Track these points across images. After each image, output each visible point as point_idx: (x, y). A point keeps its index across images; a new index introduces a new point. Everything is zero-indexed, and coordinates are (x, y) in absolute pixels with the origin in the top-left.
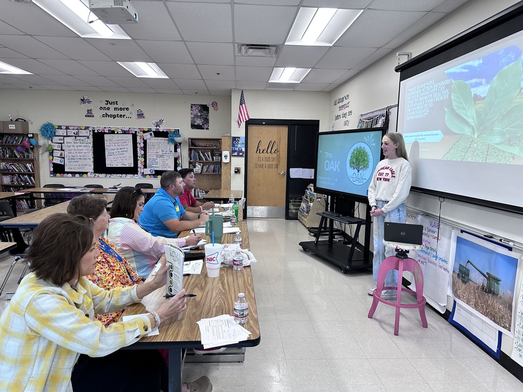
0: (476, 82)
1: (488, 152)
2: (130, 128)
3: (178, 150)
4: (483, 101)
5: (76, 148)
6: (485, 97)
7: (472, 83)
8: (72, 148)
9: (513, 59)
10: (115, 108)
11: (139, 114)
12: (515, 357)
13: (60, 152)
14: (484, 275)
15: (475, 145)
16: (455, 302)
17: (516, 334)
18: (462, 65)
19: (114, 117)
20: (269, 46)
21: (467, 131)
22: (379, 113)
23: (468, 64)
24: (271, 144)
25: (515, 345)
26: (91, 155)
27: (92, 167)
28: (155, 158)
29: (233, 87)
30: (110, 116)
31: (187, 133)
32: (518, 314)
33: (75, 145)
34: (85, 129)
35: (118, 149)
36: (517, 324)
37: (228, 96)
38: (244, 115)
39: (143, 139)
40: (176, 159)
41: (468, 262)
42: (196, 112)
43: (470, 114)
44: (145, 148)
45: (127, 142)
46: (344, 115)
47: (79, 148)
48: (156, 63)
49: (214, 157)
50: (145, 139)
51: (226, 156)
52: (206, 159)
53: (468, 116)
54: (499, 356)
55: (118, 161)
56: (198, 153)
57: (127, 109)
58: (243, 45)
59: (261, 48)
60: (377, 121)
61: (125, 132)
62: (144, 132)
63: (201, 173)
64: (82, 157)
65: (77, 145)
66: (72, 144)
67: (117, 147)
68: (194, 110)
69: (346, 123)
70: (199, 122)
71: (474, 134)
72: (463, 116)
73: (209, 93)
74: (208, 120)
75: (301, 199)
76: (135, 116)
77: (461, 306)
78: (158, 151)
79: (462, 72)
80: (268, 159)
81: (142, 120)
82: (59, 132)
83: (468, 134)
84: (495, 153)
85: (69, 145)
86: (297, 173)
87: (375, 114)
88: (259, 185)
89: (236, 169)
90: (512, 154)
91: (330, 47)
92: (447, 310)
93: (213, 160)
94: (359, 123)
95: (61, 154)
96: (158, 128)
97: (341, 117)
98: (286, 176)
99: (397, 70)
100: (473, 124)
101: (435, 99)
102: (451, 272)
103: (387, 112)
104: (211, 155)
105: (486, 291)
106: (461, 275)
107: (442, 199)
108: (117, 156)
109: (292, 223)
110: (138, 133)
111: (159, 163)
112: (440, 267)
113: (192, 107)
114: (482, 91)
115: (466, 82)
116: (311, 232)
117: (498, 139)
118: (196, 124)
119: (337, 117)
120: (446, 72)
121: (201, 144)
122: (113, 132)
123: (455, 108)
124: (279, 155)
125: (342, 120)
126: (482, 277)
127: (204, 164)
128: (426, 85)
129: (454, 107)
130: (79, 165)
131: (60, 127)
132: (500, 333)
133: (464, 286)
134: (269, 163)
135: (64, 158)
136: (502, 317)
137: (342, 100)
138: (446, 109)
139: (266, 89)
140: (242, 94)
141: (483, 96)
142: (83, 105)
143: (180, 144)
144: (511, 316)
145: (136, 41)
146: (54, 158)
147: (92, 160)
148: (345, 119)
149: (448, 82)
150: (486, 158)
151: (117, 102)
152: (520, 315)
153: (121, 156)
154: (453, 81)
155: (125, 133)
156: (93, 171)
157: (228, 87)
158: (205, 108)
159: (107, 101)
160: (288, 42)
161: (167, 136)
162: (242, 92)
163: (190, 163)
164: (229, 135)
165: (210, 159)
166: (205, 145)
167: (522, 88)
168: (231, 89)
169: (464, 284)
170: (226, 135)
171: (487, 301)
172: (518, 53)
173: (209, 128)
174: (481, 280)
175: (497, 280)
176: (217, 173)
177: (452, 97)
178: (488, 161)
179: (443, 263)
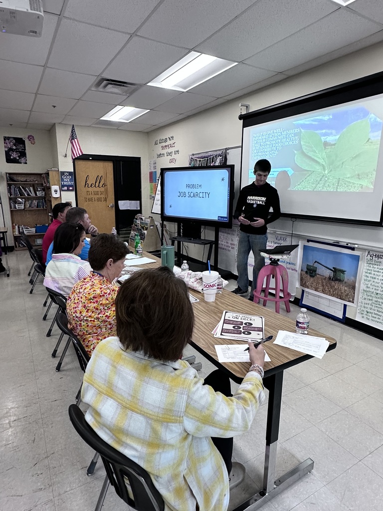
0: (326, 133)
1: (338, 183)
4: (333, 147)
6: (335, 143)
7: (323, 133)
9: (362, 117)
12: (358, 319)
14: (330, 269)
15: (326, 179)
16: (303, 291)
17: (359, 304)
18: (312, 119)
21: (318, 168)
22: (216, 153)
23: (318, 118)
24: (99, 179)
25: (358, 311)
29: (57, 121)
32: (361, 291)
36: (359, 297)
38: (78, 150)
41: (316, 262)
42: (11, 145)
43: (321, 156)
46: (169, 154)
49: (38, 192)
52: (28, 195)
53: (318, 158)
54: (344, 320)
56: (19, 188)
58: (106, 80)
59: (121, 85)
60: (213, 160)
63: (24, 209)
68: (8, 143)
69: (171, 161)
70: (14, 155)
71: (324, 170)
72: (313, 157)
73: (25, 126)
74: (25, 154)
75: (131, 228)
77: (308, 293)
80: (96, 193)
83: (320, 171)
84: (345, 184)
86: (124, 205)
87: (210, 153)
90: (360, 184)
91: (183, 92)
92: (296, 298)
93: (36, 194)
94: (191, 161)
97: (166, 155)
98: (114, 208)
99: (239, 118)
100: (324, 163)
101: (284, 144)
102: (300, 271)
103: (225, 152)
104: (34, 190)
105: (332, 280)
106: (309, 272)
107: (294, 220)
112: (288, 268)
113: (5, 140)
114: (330, 139)
115: (316, 132)
118: (12, 158)
119: (160, 156)
120: (295, 123)
121: (19, 178)
124: (107, 189)
125: (167, 158)
126: (329, 271)
127: (27, 199)
128: (273, 132)
129: (304, 150)
132: (345, 306)
133: (312, 279)
134: (98, 196)
136: (347, 295)
137: (166, 141)
138: (295, 152)
140: (74, 129)
141: (333, 143)
144: (354, 293)
148: (170, 157)
149: (297, 130)
150: (337, 188)
152: (362, 291)
154: (302, 130)
158: (20, 141)
160: (152, 82)
162: (73, 127)
163: (10, 199)
164: (56, 169)
165: (33, 194)
166: (25, 180)
167: (369, 139)
168: (55, 124)
169: (312, 278)
170: (53, 169)
171: (334, 286)
172: (366, 113)
173: (27, 162)
174: (328, 273)
175: (343, 272)
176: (41, 208)
177: (302, 143)
178: (339, 190)
179: (291, 265)
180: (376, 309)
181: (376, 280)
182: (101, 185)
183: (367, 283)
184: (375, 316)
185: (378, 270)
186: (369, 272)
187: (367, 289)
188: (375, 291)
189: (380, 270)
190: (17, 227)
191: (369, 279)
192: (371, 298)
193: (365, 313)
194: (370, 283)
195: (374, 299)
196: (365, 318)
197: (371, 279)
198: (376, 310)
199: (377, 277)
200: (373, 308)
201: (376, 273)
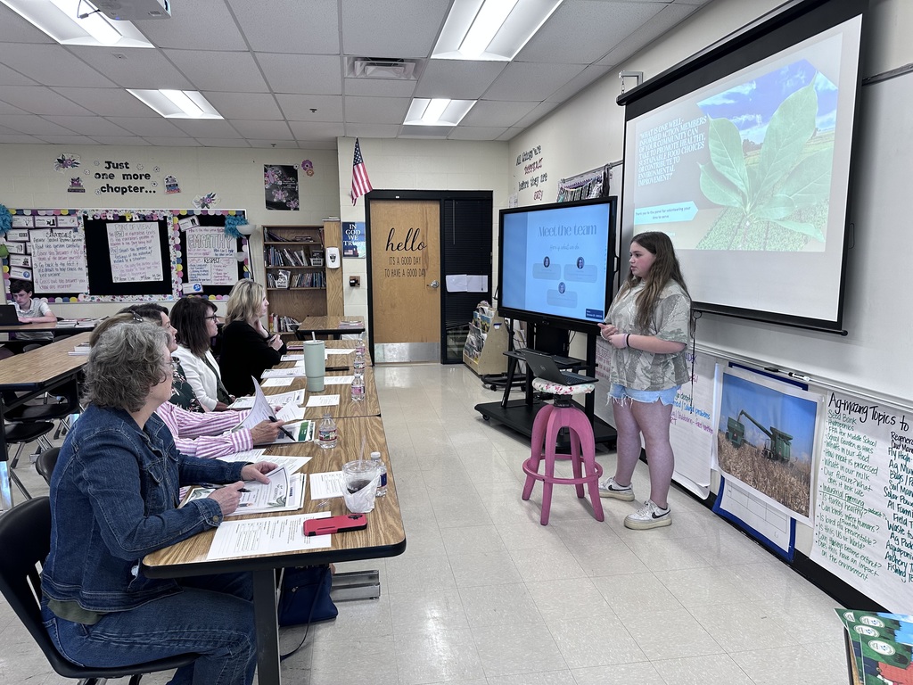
0: (747, 121)
1: (767, 234)
2: (154, 211)
3: (245, 248)
4: (757, 151)
5: (53, 249)
6: (761, 144)
7: (741, 121)
8: (45, 250)
9: (803, 82)
10: (124, 175)
11: (170, 186)
12: (816, 557)
13: (23, 258)
14: (766, 432)
15: (748, 224)
16: (723, 479)
17: (817, 521)
18: (725, 93)
19: (124, 191)
20: (402, 60)
21: (735, 200)
22: (593, 176)
23: (734, 90)
24: (412, 235)
25: (816, 538)
26: (82, 262)
27: (87, 284)
28: (203, 263)
29: (339, 133)
30: (116, 189)
31: (260, 217)
32: (819, 488)
33: (52, 244)
34: (69, 215)
35: (133, 250)
36: (817, 504)
37: (331, 150)
38: (363, 182)
39: (180, 230)
40: (241, 265)
41: (742, 413)
42: (275, 178)
43: (738, 173)
44: (183, 247)
45: (150, 236)
46: (535, 182)
47: (59, 249)
48: (201, 92)
49: (312, 260)
50: (182, 230)
51: (333, 258)
52: (297, 264)
53: (736, 177)
54: (791, 557)
55: (135, 271)
56: (282, 252)
57: (147, 176)
58: (356, 59)
59: (390, 65)
60: (589, 190)
61: (144, 219)
62: (181, 217)
63: (289, 288)
64: (66, 266)
65: (56, 243)
66: (46, 243)
67: (131, 246)
68: (271, 176)
69: (538, 195)
70: (279, 196)
71: (745, 205)
72: (728, 176)
73: (296, 145)
74: (297, 193)
75: (467, 328)
76: (161, 188)
77: (732, 485)
78: (208, 250)
79: (724, 105)
80: (407, 261)
81: (176, 195)
82: (21, 221)
83: (737, 206)
84: (779, 234)
85: (40, 244)
86: (459, 283)
87: (586, 178)
88: (393, 306)
89: (352, 278)
90: (803, 234)
91: (509, 62)
92: (711, 494)
93: (310, 264)
94: (560, 194)
95: (26, 262)
96: (205, 209)
97: (530, 185)
98: (439, 288)
99: (620, 103)
100: (744, 189)
101: (684, 151)
102: (716, 432)
103: (605, 173)
104: (306, 255)
105: (770, 458)
106: (731, 434)
107: (697, 315)
108: (132, 262)
109: (453, 370)
110: (170, 219)
111: (210, 273)
112: (699, 424)
113: (266, 171)
114: (756, 134)
115: (732, 121)
116: (486, 382)
117: (782, 212)
118: (275, 200)
119: (523, 185)
120: (699, 104)
121: (286, 236)
122: (122, 219)
123: (715, 163)
124: (427, 252)
125: (532, 190)
126: (764, 436)
127: (294, 272)
128: (668, 126)
130: (61, 281)
131: (20, 212)
132: (793, 522)
133: (736, 452)
134: (409, 267)
135: (31, 269)
136: (795, 496)
137: (530, 155)
138: (701, 166)
139: (399, 137)
140: (357, 146)
141: (757, 143)
142: (63, 171)
143: (248, 236)
144: (809, 493)
145: (164, 50)
146: (13, 269)
147: (86, 270)
148: (535, 189)
149: (703, 120)
150: (765, 243)
151: (126, 164)
152: (822, 489)
153: (140, 261)
154: (711, 119)
155: (145, 221)
156: (88, 291)
157: (331, 133)
158: (290, 172)
159: (109, 163)
160: (436, 53)
161: (222, 224)
162: (357, 142)
163: (268, 271)
164: (336, 219)
165: (305, 264)
166: (293, 238)
167: (817, 129)
168: (337, 138)
169: (736, 450)
170: (332, 219)
171: (772, 472)
172: (810, 72)
173: (299, 207)
174: (762, 441)
175: (786, 439)
176: (318, 288)
177: (710, 145)
178: (768, 249)
179: (703, 417)
180: (848, 535)
181: (846, 465)
182: (415, 246)
183: (831, 470)
184: (846, 553)
185: (849, 439)
186: (833, 442)
187: (832, 486)
188: (846, 492)
189: (854, 441)
190: (276, 319)
191: (833, 460)
192: (838, 508)
193: (829, 544)
194: (835, 471)
195: (845, 511)
196: (828, 555)
197: (838, 461)
198: (849, 540)
199: (849, 457)
200: (843, 532)
201: (846, 447)
